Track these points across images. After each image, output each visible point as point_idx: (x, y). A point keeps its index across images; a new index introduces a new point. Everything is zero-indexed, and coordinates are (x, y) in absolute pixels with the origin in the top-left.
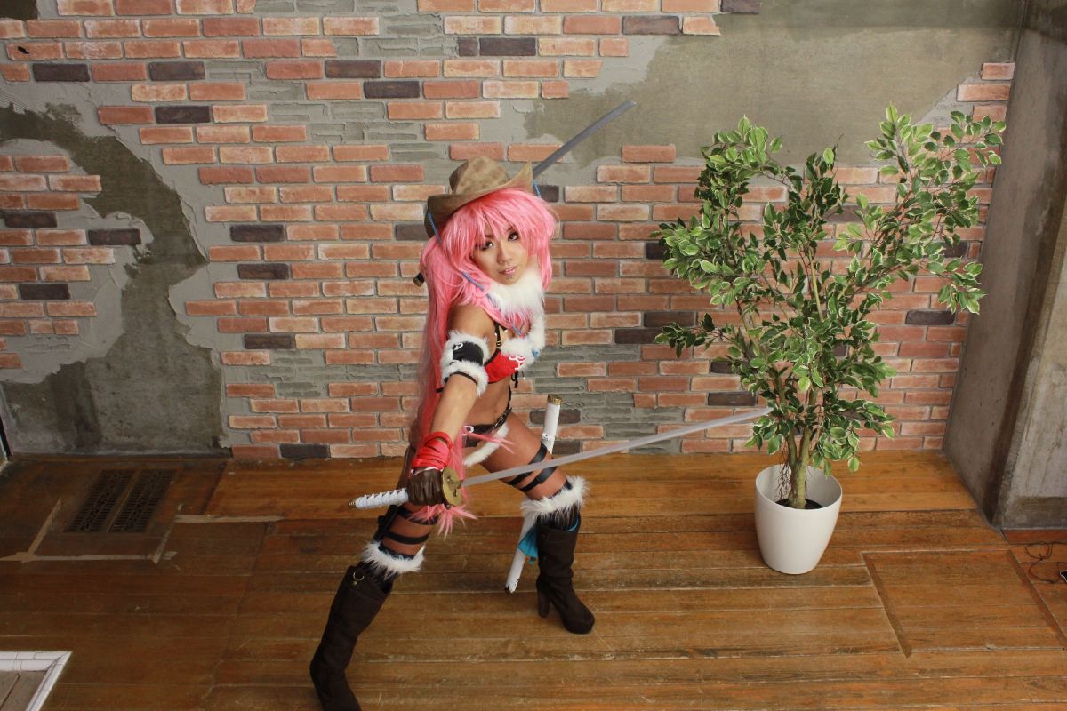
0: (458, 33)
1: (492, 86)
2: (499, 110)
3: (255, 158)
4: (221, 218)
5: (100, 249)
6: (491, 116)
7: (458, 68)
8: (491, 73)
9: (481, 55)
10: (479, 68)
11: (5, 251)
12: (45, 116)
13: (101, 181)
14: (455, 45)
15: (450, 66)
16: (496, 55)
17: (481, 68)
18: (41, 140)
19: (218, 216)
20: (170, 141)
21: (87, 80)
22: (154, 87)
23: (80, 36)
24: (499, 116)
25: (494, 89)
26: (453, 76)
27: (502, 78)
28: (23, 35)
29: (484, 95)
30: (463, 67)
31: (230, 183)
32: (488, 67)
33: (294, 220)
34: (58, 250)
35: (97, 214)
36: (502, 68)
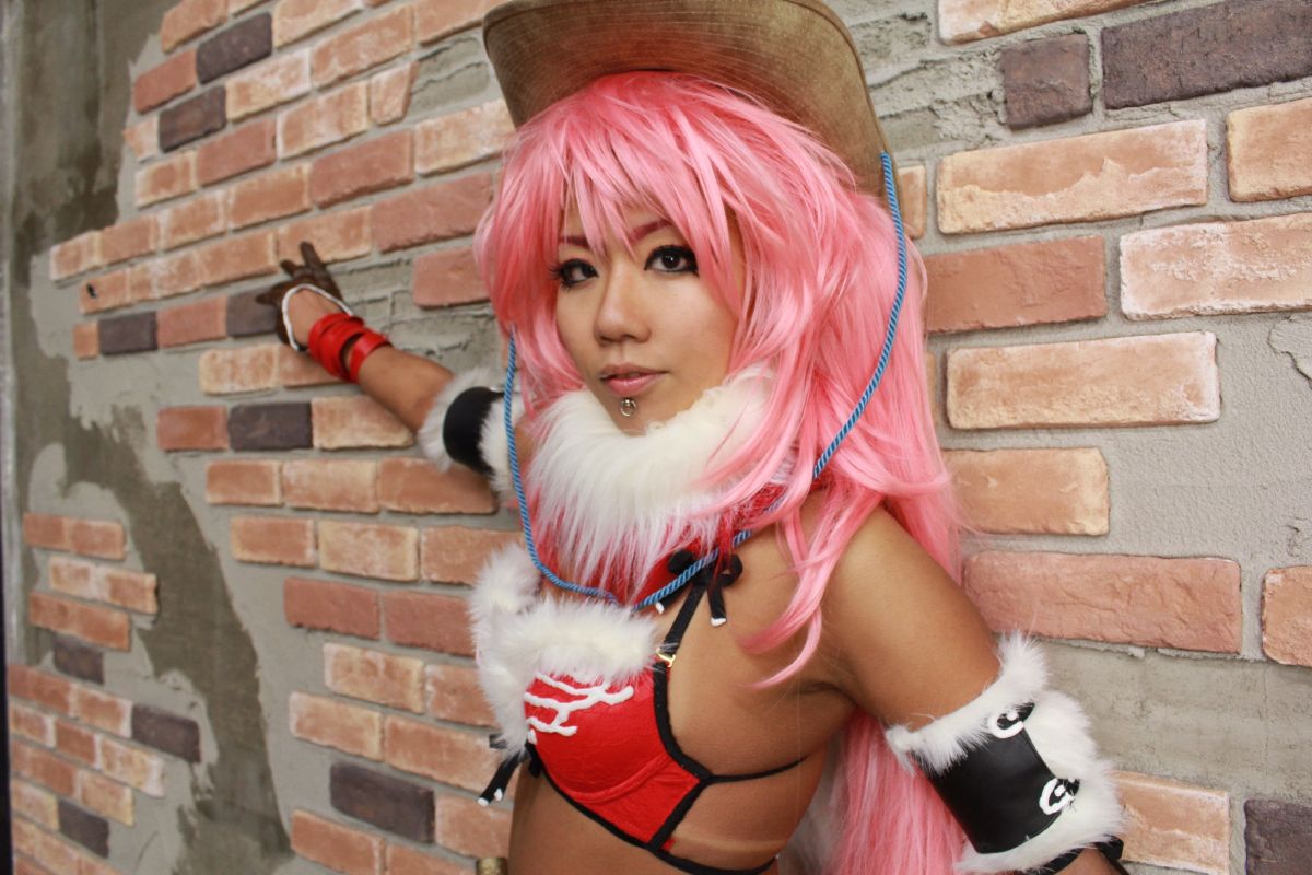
0: (997, 20)
1: (1167, 254)
2: (1208, 377)
3: (378, 559)
4: (314, 731)
5: (145, 757)
6: (1167, 409)
7: (1000, 186)
8: (1159, 185)
9: (1109, 107)
10: (1098, 168)
11: (50, 721)
12: (111, 436)
13: (157, 591)
14: (992, 83)
15: (963, 178)
16: (1185, 95)
17: (1109, 162)
18: (103, 487)
19: (309, 723)
20: (245, 498)
21: (154, 347)
22: (229, 354)
23: (152, 247)
24: (1210, 411)
25: (1177, 268)
26: (978, 224)
27: (1230, 209)
28: (97, 260)
29: (1130, 304)
30: (1025, 178)
31: (336, 632)
32: (1143, 157)
33: (455, 780)
34: (98, 738)
35: (149, 668)
36: (1222, 153)
